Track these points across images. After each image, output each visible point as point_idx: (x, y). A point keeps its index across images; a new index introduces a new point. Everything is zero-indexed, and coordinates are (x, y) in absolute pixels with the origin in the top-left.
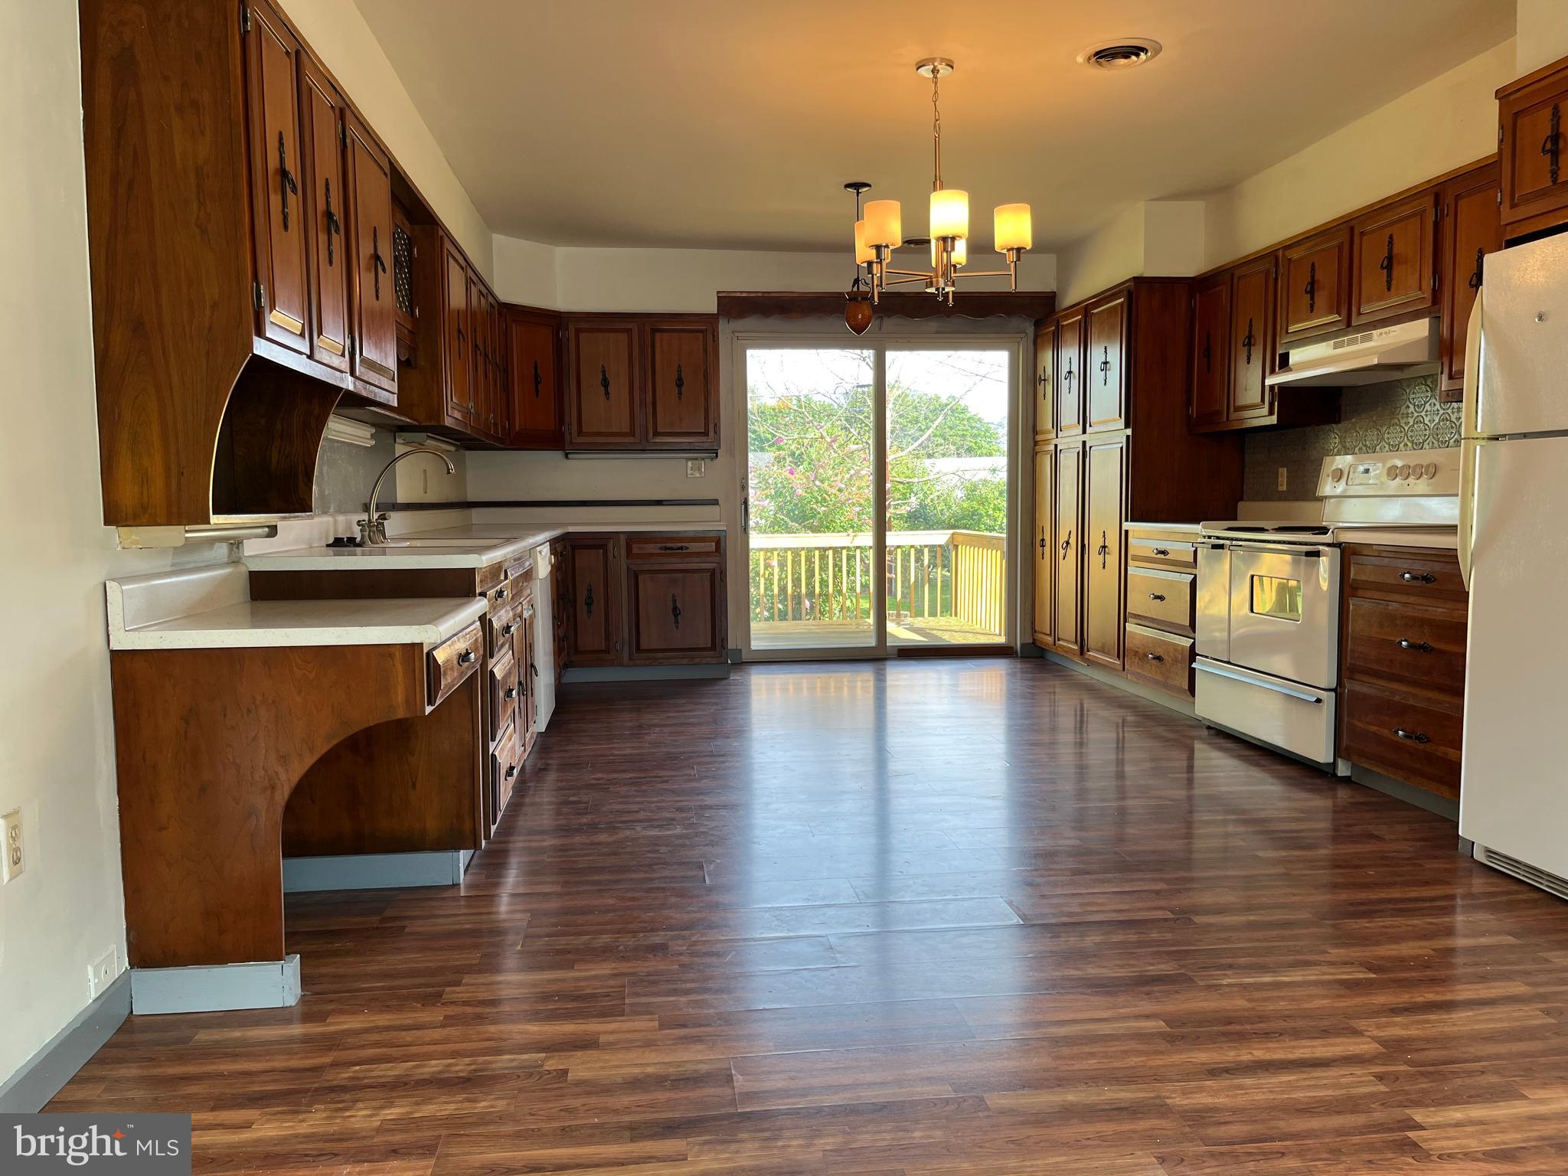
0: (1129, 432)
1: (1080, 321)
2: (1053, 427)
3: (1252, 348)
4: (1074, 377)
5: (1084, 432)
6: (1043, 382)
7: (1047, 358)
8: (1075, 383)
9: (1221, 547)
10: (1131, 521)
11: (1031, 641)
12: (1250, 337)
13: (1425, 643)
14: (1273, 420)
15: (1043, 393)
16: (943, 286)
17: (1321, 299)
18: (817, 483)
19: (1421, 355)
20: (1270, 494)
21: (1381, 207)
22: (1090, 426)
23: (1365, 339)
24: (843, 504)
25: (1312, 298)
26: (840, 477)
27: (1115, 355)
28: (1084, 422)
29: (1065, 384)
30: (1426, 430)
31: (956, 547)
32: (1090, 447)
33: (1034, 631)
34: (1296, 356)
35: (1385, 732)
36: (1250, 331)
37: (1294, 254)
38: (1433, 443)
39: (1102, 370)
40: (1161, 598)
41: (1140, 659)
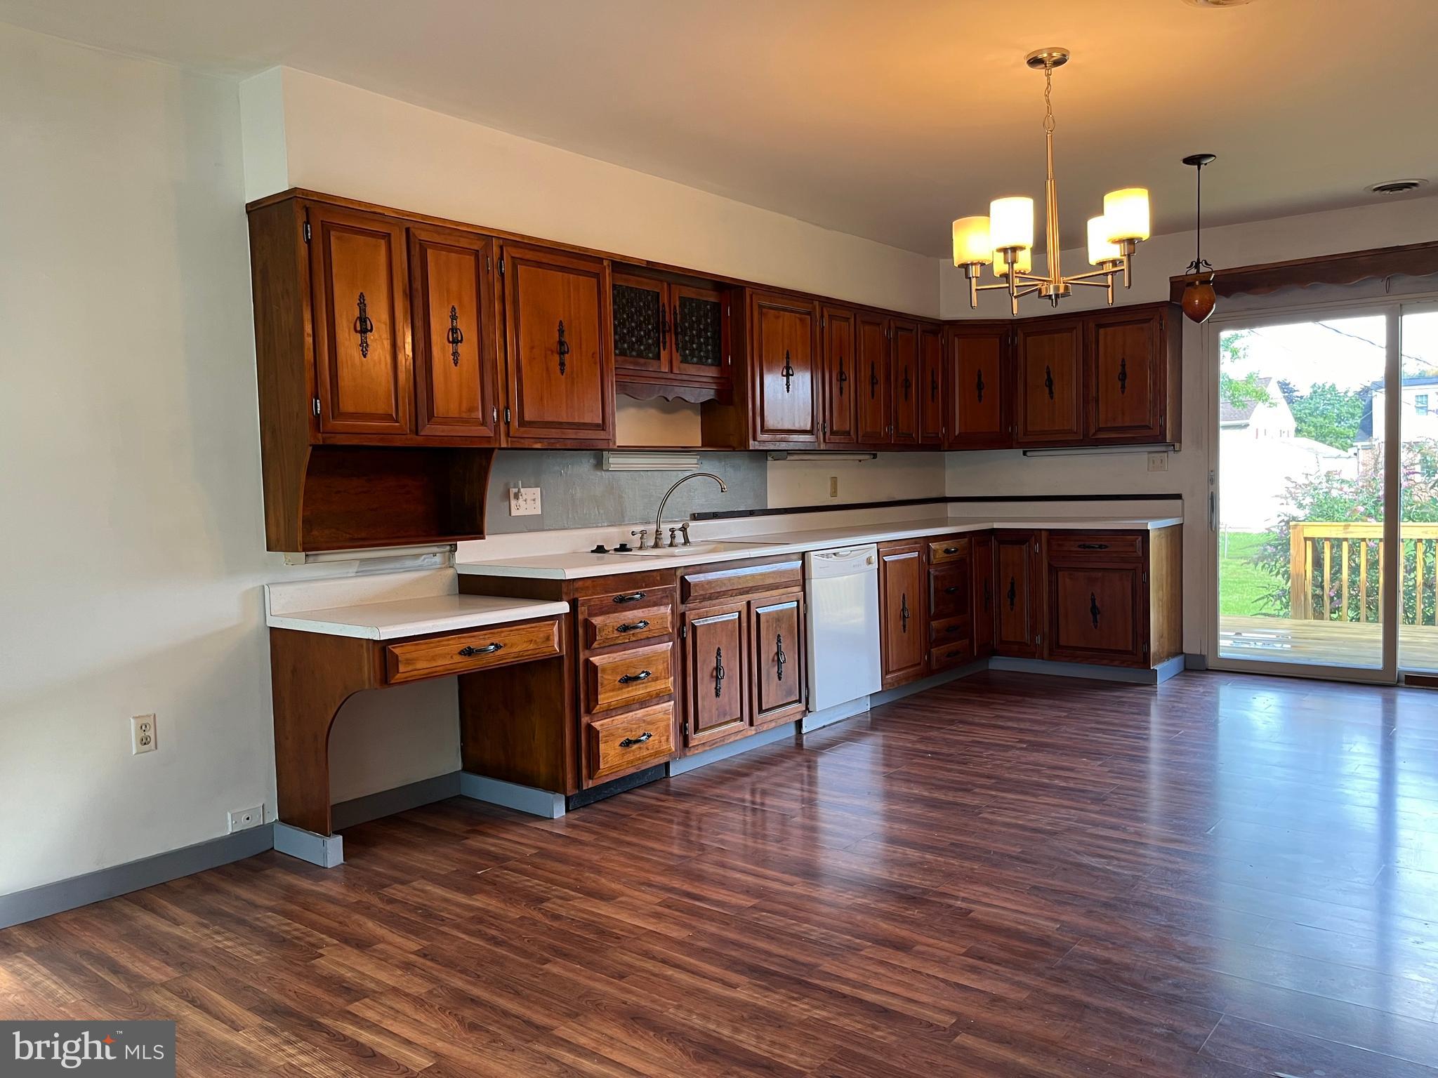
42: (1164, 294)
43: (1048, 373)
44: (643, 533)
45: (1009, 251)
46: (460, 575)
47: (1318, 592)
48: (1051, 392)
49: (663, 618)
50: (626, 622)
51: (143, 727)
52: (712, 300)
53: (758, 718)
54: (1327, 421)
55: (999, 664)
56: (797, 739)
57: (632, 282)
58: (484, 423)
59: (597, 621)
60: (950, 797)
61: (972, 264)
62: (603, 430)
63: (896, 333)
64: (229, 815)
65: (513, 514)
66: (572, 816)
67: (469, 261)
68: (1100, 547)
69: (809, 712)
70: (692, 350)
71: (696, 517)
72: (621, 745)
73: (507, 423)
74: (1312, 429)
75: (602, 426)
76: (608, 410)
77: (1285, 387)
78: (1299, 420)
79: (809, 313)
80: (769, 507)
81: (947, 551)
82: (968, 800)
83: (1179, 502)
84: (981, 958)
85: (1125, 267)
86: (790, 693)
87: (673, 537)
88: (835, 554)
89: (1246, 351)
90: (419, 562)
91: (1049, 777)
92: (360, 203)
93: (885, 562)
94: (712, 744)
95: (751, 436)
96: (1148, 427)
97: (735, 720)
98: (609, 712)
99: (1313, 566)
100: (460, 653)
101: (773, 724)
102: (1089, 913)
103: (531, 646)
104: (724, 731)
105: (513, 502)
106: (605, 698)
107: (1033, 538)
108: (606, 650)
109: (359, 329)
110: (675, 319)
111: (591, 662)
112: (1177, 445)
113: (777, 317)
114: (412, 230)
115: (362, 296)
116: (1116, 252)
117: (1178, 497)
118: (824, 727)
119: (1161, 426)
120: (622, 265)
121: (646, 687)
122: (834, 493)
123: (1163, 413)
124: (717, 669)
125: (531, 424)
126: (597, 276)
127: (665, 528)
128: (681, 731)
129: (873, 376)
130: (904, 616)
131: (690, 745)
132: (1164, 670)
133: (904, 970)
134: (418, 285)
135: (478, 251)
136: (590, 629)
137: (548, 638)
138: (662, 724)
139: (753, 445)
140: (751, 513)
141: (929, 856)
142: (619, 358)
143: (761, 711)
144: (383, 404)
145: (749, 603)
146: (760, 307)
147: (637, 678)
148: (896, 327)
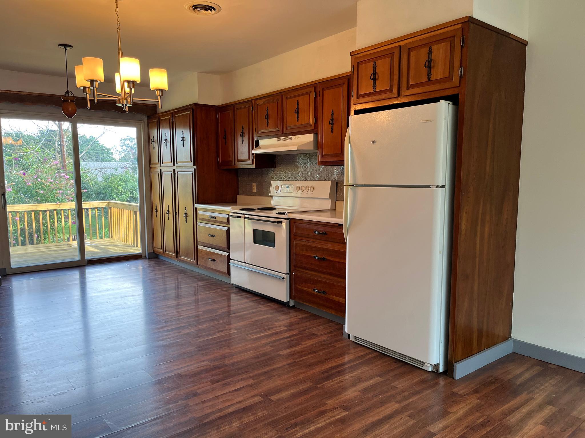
0: (195, 167)
1: (170, 118)
2: (159, 162)
3: (244, 137)
4: (168, 142)
5: (174, 165)
6: (153, 142)
7: (154, 133)
8: (168, 145)
9: (240, 217)
10: (198, 204)
11: (152, 251)
12: (243, 133)
13: (324, 257)
14: (254, 166)
15: (153, 147)
16: (126, 104)
17: (271, 121)
18: (39, 180)
19: (311, 148)
20: (249, 193)
21: (293, 89)
22: (177, 163)
23: (289, 139)
24: (53, 189)
25: (268, 121)
26: (50, 177)
27: (188, 134)
28: (174, 161)
29: (164, 145)
30: (308, 173)
31: (111, 208)
32: (177, 172)
33: (153, 247)
34: (262, 142)
35: (309, 290)
36: (243, 131)
37: (260, 102)
38: (310, 178)
39: (182, 141)
40: (213, 236)
41: (205, 260)
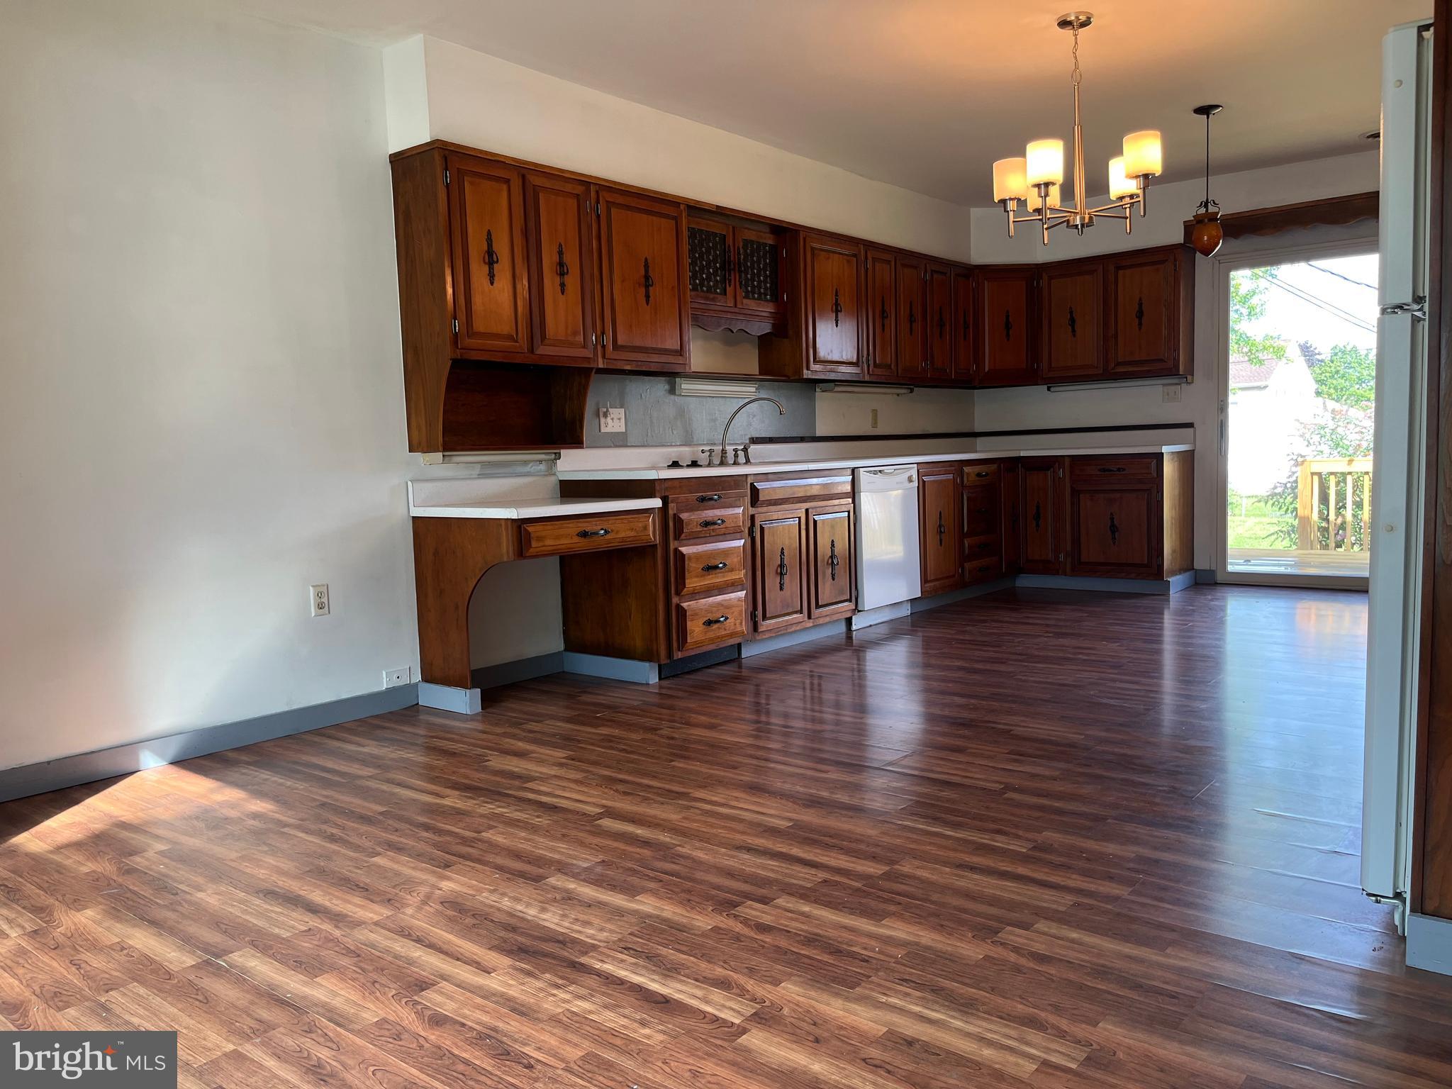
42: (1177, 237)
43: (1071, 313)
44: (711, 451)
45: (1043, 186)
46: (561, 481)
47: (1324, 524)
48: (1074, 331)
49: (736, 516)
50: (709, 519)
51: (319, 595)
52: (770, 242)
53: (815, 612)
54: (1347, 383)
55: (1027, 582)
56: (847, 634)
57: (704, 225)
58: (584, 347)
59: (684, 516)
60: (988, 667)
61: (1011, 199)
62: (681, 355)
63: (932, 275)
64: (384, 673)
65: (602, 431)
66: (665, 683)
67: (573, 203)
68: (1119, 470)
69: (859, 611)
70: (753, 287)
71: (755, 441)
72: (704, 624)
73: (604, 347)
74: (1332, 391)
75: (681, 352)
76: (685, 338)
77: (1307, 351)
78: (1320, 382)
79: (855, 255)
80: (818, 434)
81: (979, 475)
82: (1002, 668)
83: (1191, 430)
84: (1021, 755)
85: (1141, 199)
86: (842, 593)
87: (736, 456)
88: (880, 471)
89: (1264, 307)
90: (527, 469)
91: (1075, 654)
92: (486, 153)
93: (924, 482)
94: (779, 633)
95: (804, 365)
96: (1162, 360)
97: (796, 612)
98: (695, 595)
99: (1319, 501)
100: (578, 535)
101: (827, 619)
102: (1108, 730)
103: (632, 534)
104: (787, 621)
105: (603, 420)
106: (692, 583)
107: (1057, 464)
108: (692, 541)
109: (487, 261)
110: (739, 259)
111: (680, 551)
112: (1189, 378)
113: (828, 258)
114: (528, 176)
115: (489, 233)
116: (1132, 187)
117: (1190, 425)
118: (871, 626)
119: (1174, 359)
120: (696, 209)
121: (724, 577)
122: (875, 425)
123: (1177, 349)
124: (781, 566)
125: (623, 348)
126: (675, 218)
127: (729, 449)
128: (751, 619)
129: (911, 315)
130: (941, 531)
131: (760, 630)
132: (1176, 583)
133: (960, 762)
134: (531, 224)
135: (578, 195)
136: (679, 523)
137: (646, 528)
138: (737, 609)
139: (807, 374)
140: (802, 439)
141: (973, 701)
142: (693, 293)
143: (818, 606)
144: (506, 328)
145: (807, 510)
146: (813, 249)
147: (716, 567)
148: (932, 270)
